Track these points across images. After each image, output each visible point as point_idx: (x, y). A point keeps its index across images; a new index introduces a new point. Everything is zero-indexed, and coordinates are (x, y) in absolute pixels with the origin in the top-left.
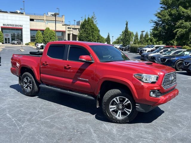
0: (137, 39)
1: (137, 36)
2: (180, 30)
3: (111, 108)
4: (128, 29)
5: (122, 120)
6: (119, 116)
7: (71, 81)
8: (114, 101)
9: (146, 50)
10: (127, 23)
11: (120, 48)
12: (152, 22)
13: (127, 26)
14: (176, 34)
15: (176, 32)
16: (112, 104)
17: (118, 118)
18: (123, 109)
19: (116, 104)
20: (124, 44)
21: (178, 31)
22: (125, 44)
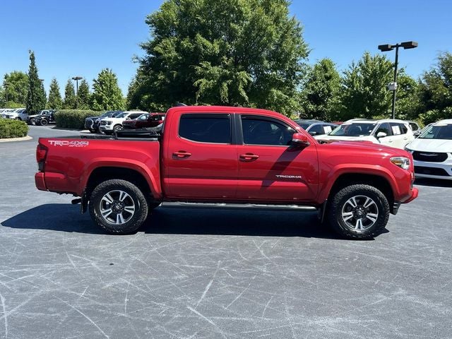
0: (58, 95)
1: (54, 89)
2: (204, 81)
3: (345, 217)
4: (36, 72)
5: (366, 233)
6: (359, 228)
7: (260, 183)
8: (348, 204)
9: (109, 123)
10: (32, 55)
11: (19, 118)
12: (136, 60)
13: (33, 64)
14: (197, 88)
15: (199, 84)
16: (346, 211)
17: (359, 231)
18: (363, 216)
19: (352, 209)
20: (31, 108)
21: (201, 82)
22: (34, 109)
